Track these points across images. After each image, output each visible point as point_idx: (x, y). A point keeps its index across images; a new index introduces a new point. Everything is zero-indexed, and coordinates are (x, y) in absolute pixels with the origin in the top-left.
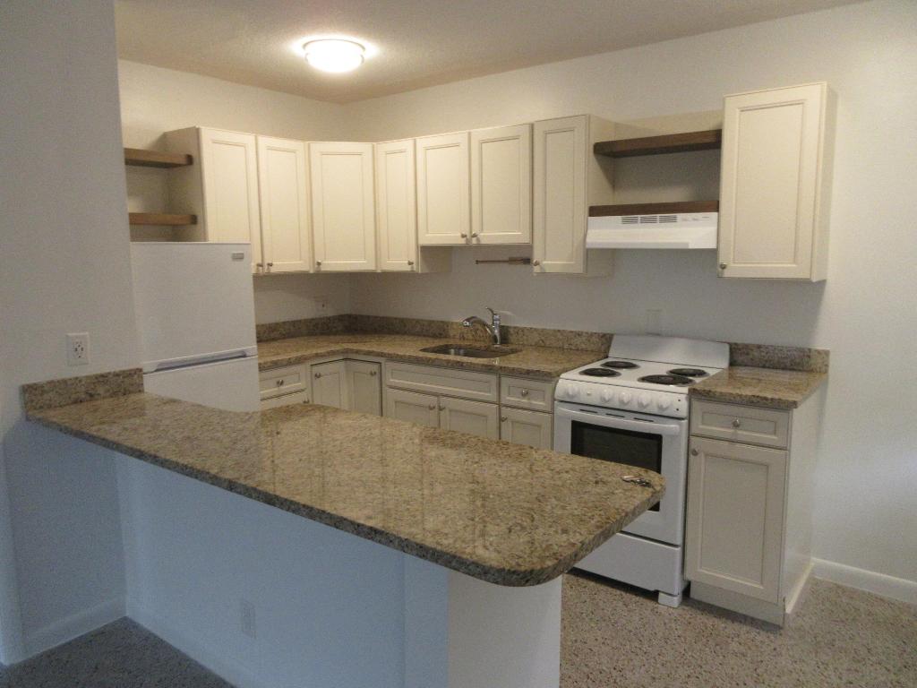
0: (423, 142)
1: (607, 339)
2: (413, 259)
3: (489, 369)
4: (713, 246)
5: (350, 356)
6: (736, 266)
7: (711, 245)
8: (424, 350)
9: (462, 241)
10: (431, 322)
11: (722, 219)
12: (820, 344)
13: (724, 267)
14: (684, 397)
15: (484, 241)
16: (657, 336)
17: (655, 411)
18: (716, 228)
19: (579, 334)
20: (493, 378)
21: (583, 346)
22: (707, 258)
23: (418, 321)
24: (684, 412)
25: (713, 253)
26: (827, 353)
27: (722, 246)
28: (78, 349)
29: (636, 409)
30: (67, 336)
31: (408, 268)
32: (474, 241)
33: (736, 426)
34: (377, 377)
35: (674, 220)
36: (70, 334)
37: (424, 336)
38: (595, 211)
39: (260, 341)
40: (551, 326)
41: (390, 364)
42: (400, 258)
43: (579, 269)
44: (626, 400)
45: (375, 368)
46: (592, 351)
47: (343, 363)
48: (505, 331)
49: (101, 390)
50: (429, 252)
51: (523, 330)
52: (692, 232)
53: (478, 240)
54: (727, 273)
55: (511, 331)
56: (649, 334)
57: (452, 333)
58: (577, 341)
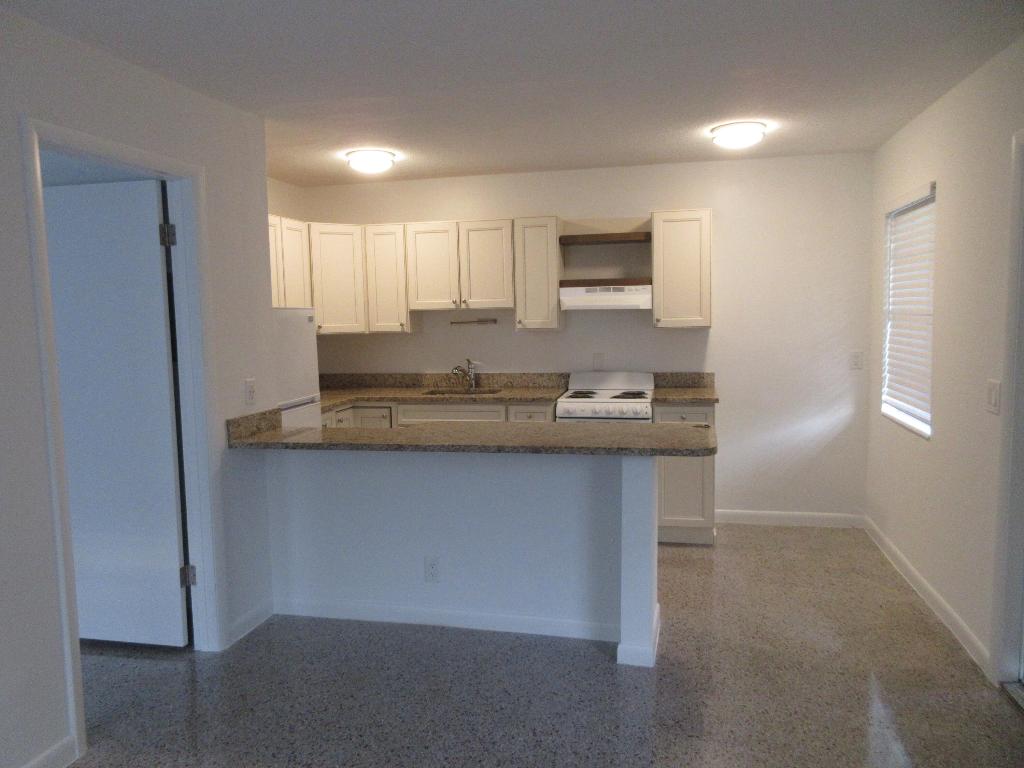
0: (413, 227)
1: (566, 377)
2: (404, 321)
3: (500, 401)
4: (650, 307)
5: (357, 404)
6: (666, 320)
7: (649, 306)
8: (427, 394)
9: (453, 306)
10: (403, 375)
11: (655, 291)
12: (708, 369)
13: (658, 321)
14: (649, 405)
15: (472, 307)
16: (601, 371)
17: (632, 416)
18: (650, 295)
19: (541, 375)
20: (501, 408)
21: (545, 384)
22: (644, 316)
23: (390, 375)
24: (650, 415)
25: (649, 313)
26: (713, 374)
27: (655, 306)
28: (251, 392)
29: (619, 416)
30: (246, 382)
31: (399, 329)
32: (463, 306)
33: (683, 419)
34: (388, 419)
35: (622, 290)
36: (248, 380)
37: (398, 387)
38: (563, 284)
39: (322, 388)
40: (517, 370)
41: (402, 407)
42: (392, 320)
43: (555, 325)
44: (611, 410)
45: (386, 412)
46: (552, 387)
47: (351, 410)
48: (477, 377)
49: (263, 425)
50: (417, 316)
51: (493, 375)
52: (635, 298)
53: (467, 305)
54: (660, 325)
55: (483, 377)
56: (595, 371)
57: (425, 382)
58: (540, 380)
